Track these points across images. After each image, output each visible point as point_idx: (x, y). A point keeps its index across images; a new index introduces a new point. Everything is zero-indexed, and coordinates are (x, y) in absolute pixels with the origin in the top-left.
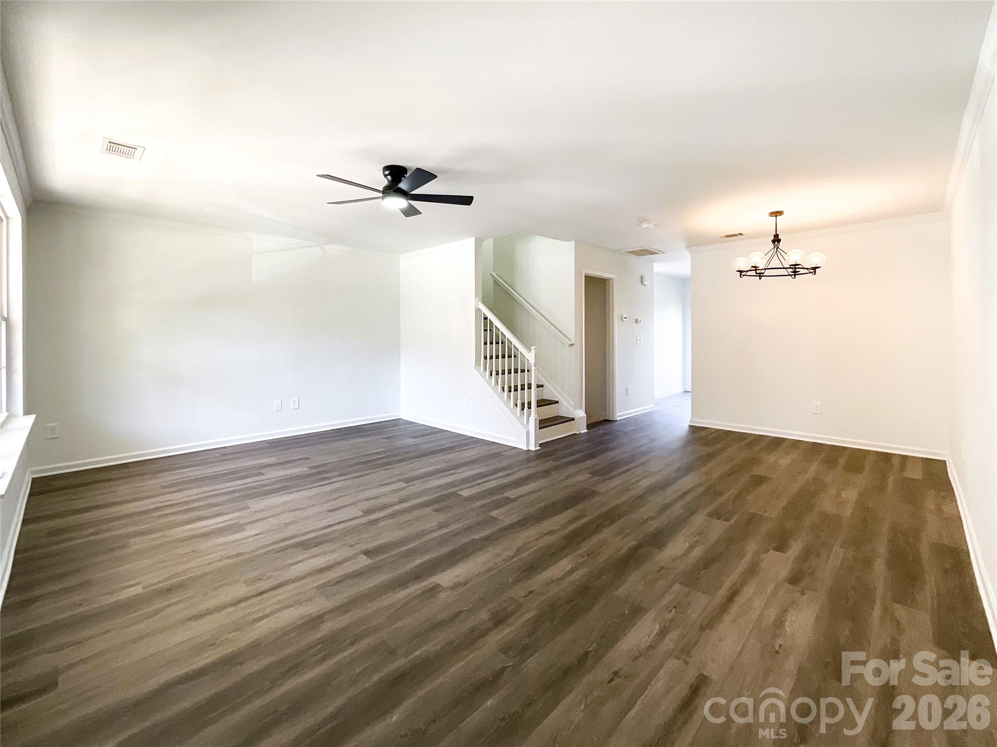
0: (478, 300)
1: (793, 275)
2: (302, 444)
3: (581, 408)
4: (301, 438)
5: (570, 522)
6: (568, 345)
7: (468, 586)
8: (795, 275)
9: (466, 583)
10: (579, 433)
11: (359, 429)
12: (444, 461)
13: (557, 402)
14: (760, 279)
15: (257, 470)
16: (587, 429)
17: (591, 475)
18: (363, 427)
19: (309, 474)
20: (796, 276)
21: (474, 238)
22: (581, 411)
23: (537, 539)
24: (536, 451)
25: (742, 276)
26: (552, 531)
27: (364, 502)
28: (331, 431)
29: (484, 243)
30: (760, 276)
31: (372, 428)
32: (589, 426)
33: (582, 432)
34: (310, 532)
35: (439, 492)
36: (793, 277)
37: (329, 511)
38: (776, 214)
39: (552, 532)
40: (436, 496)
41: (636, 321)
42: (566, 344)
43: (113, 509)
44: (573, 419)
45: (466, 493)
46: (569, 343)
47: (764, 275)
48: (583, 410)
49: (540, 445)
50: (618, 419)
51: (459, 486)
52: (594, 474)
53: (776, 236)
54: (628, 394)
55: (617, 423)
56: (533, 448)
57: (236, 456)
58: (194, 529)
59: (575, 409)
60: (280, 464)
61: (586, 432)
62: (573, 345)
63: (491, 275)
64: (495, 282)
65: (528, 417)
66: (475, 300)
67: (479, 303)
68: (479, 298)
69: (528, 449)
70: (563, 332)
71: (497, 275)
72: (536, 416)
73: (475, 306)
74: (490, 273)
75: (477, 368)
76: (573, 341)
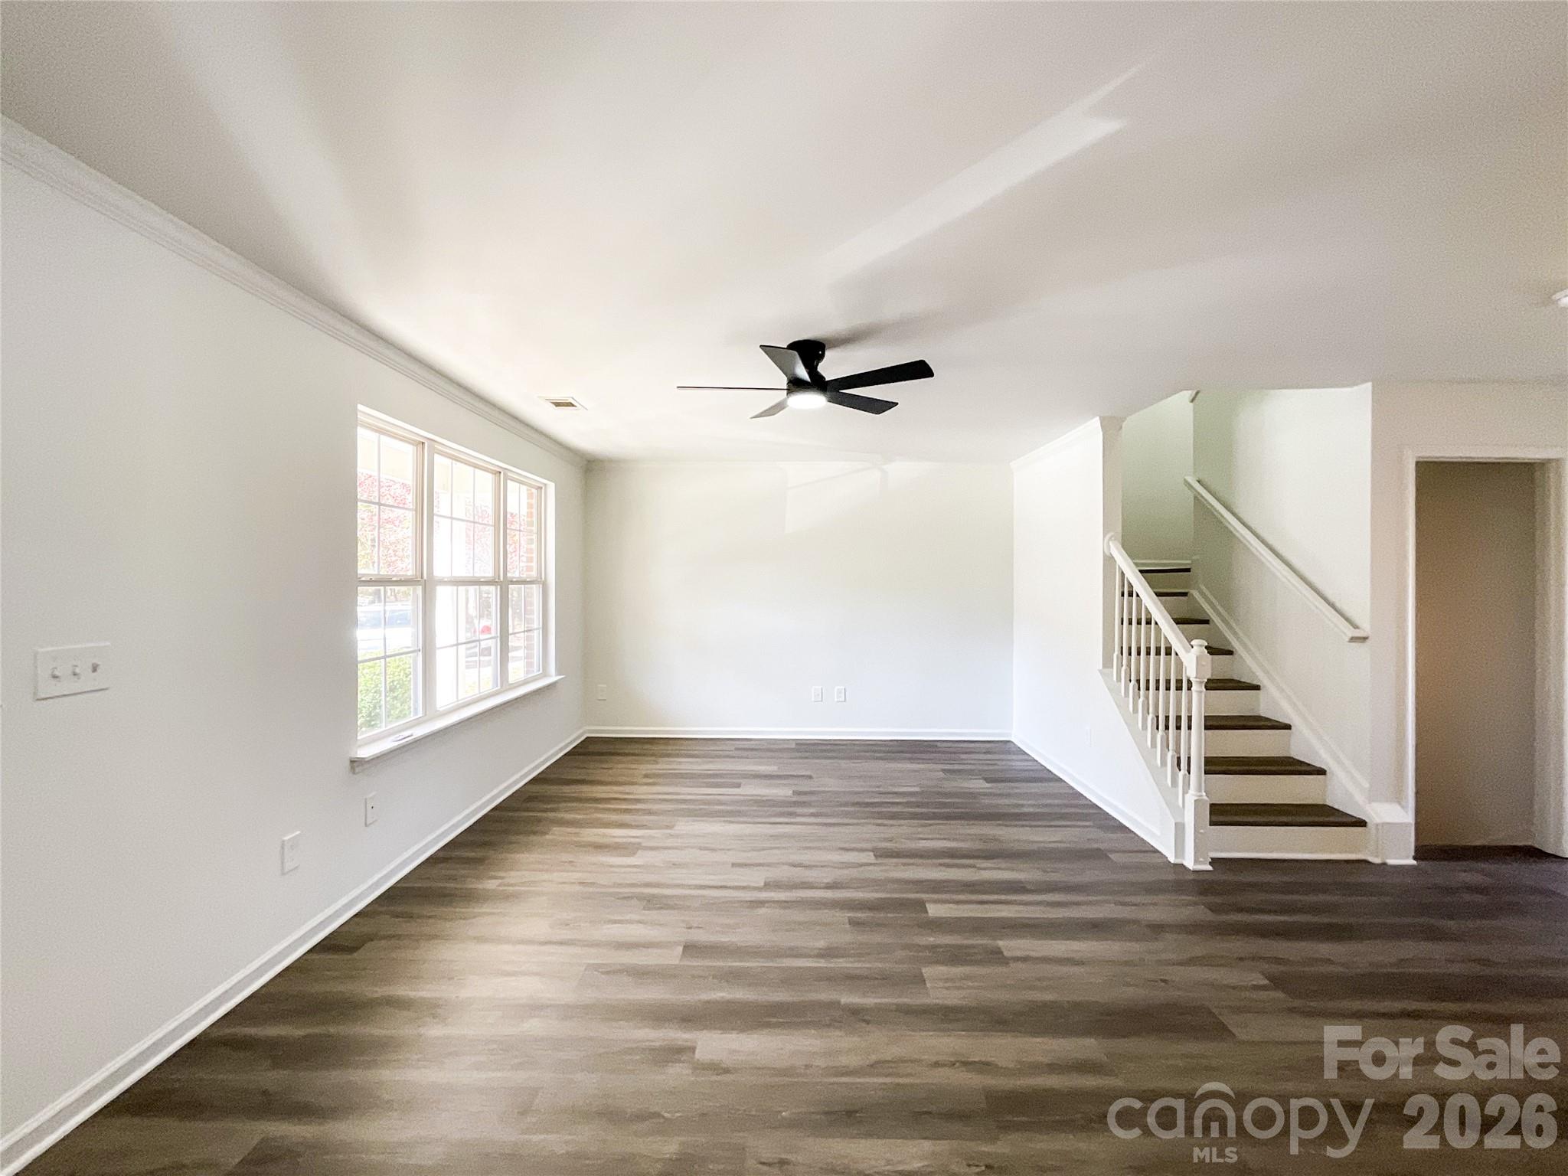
0: (1110, 539)
2: (834, 754)
3: (1398, 798)
4: (840, 745)
5: (1053, 1068)
6: (1347, 640)
7: (728, 1078)
9: (727, 1071)
10: (1377, 861)
11: (933, 746)
12: (984, 839)
13: (1322, 772)
15: (733, 780)
16: (1415, 858)
17: (1266, 982)
18: (939, 744)
19: (789, 802)
21: (1098, 418)
22: (1396, 807)
23: (937, 1064)
24: (1195, 872)
26: (987, 1064)
27: (786, 867)
28: (891, 743)
29: (1124, 425)
31: (948, 750)
33: (1391, 862)
34: (678, 886)
35: (894, 891)
37: (733, 865)
39: (984, 1067)
40: (888, 896)
42: (1343, 634)
43: (585, 788)
44: (1361, 823)
45: (934, 910)
46: (1350, 635)
48: (1404, 807)
49: (1214, 861)
51: (953, 892)
52: (1277, 982)
56: (1190, 864)
57: (745, 753)
58: (604, 836)
59: (1371, 799)
60: (779, 777)
61: (1413, 866)
62: (1367, 640)
63: (1187, 483)
64: (1195, 498)
65: (1185, 792)
66: (1104, 537)
67: (1111, 543)
68: (1113, 533)
69: (1178, 861)
70: (1338, 605)
71: (1199, 482)
72: (1199, 794)
73: (1104, 552)
74: (1185, 480)
75: (1107, 671)
76: (1366, 628)
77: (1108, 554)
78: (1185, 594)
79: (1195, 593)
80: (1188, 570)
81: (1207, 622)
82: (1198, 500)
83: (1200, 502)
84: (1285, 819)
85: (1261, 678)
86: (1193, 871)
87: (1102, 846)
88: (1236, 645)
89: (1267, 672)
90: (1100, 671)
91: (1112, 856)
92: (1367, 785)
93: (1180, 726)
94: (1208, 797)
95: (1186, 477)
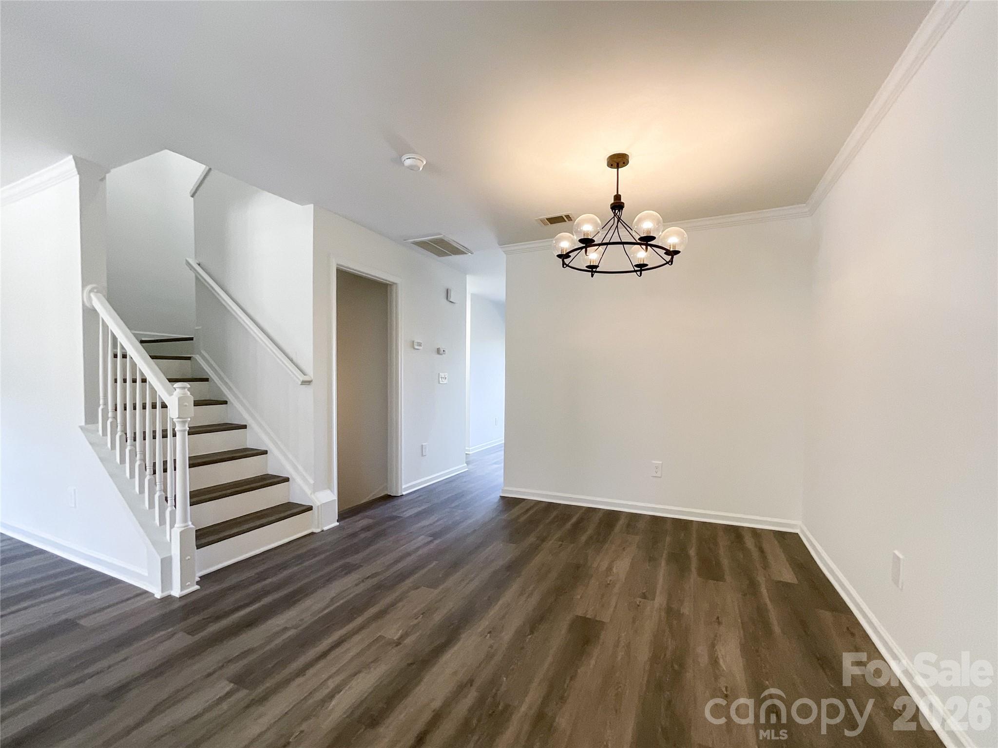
0: (91, 291)
1: (638, 271)
3: (330, 488)
6: (300, 383)
8: (641, 271)
10: (319, 530)
13: (287, 480)
14: (592, 276)
16: (338, 520)
20: (643, 272)
22: (329, 492)
24: (182, 598)
25: (565, 266)
30: (592, 272)
32: (342, 517)
36: (639, 273)
38: (618, 161)
41: (438, 351)
42: (297, 380)
44: (310, 508)
46: (301, 379)
47: (598, 270)
48: (332, 491)
49: (202, 579)
50: (404, 493)
53: (618, 197)
54: (424, 454)
55: (400, 501)
56: (176, 592)
59: (317, 490)
61: (337, 526)
62: (311, 383)
63: (188, 263)
64: (197, 278)
65: (172, 526)
66: (83, 290)
67: (92, 295)
68: (94, 285)
69: (166, 594)
70: (295, 359)
71: (199, 265)
72: (184, 525)
73: (83, 302)
74: (186, 260)
75: (91, 427)
76: (311, 375)
77: (87, 304)
78: (189, 358)
79: (198, 357)
80: (192, 339)
81: (207, 380)
82: (199, 280)
83: (200, 280)
84: (258, 523)
85: (247, 419)
86: (180, 598)
87: (70, 615)
88: (230, 397)
89: (252, 415)
90: (81, 428)
91: (82, 622)
92: (312, 482)
93: (167, 469)
94: (194, 525)
95: (187, 259)
